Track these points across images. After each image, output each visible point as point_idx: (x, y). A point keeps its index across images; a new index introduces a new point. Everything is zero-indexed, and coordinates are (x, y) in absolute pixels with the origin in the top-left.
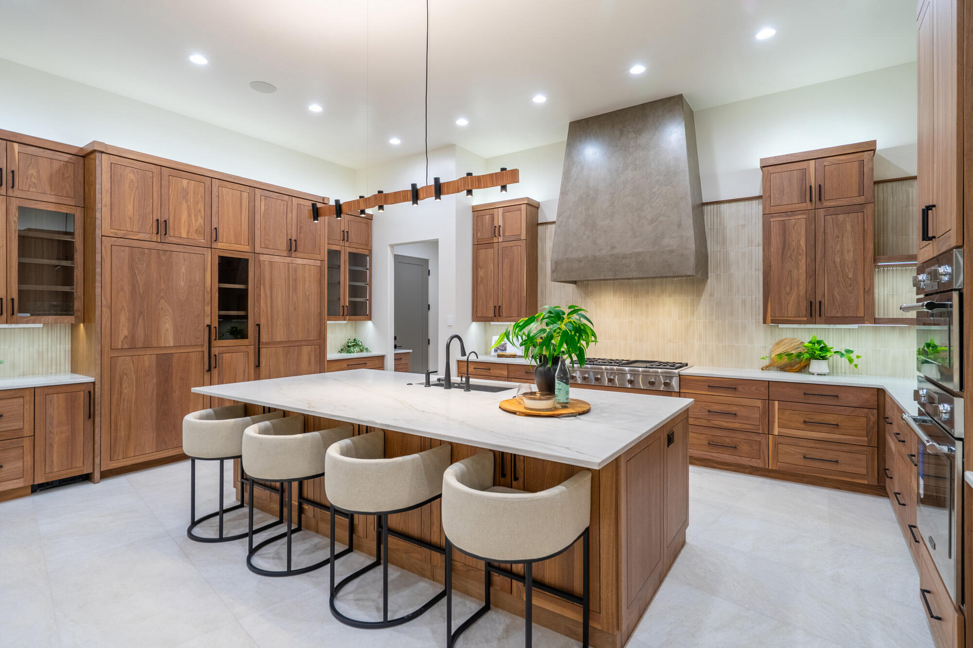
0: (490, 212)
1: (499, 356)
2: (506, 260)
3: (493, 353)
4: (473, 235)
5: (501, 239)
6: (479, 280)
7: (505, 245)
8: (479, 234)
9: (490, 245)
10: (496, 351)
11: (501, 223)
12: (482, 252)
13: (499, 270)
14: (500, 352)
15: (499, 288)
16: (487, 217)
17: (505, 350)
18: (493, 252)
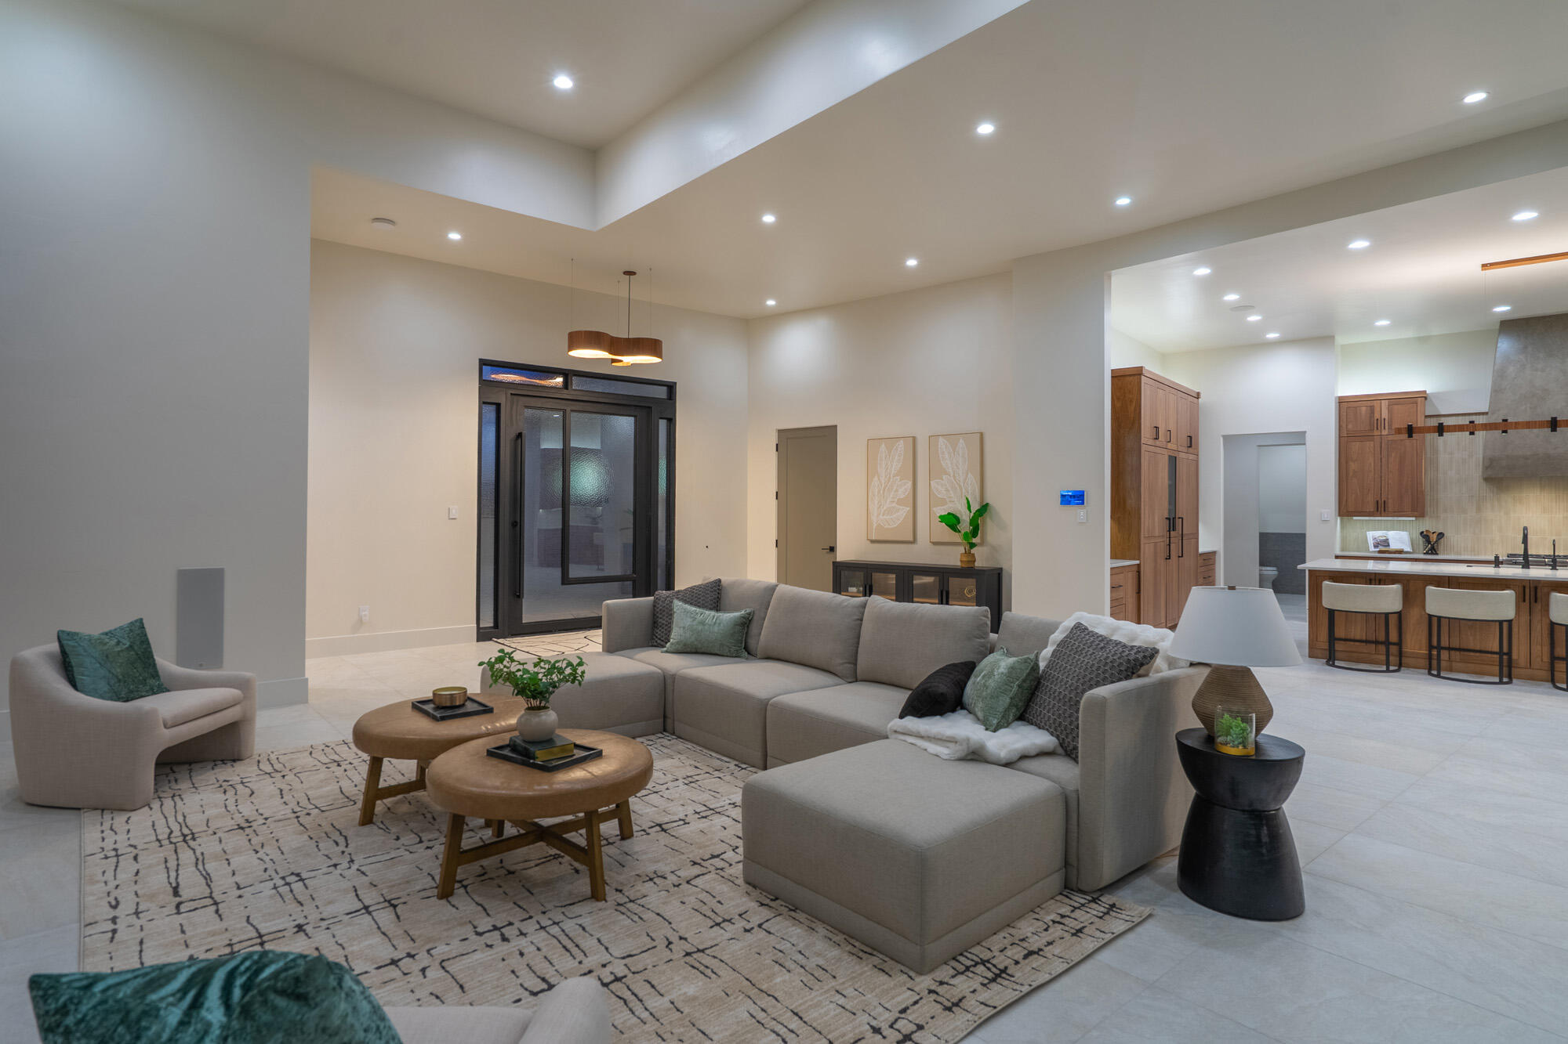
0: (1369, 403)
1: (1380, 552)
2: (1393, 455)
3: (1372, 548)
4: (1340, 427)
5: (1385, 432)
6: (1351, 474)
7: (1391, 438)
8: (1350, 426)
9: (1366, 436)
10: (1375, 547)
11: (1385, 414)
12: (1355, 446)
13: (1383, 464)
14: (1381, 548)
15: (1383, 482)
16: (1364, 409)
17: (1389, 546)
18: (1372, 445)
